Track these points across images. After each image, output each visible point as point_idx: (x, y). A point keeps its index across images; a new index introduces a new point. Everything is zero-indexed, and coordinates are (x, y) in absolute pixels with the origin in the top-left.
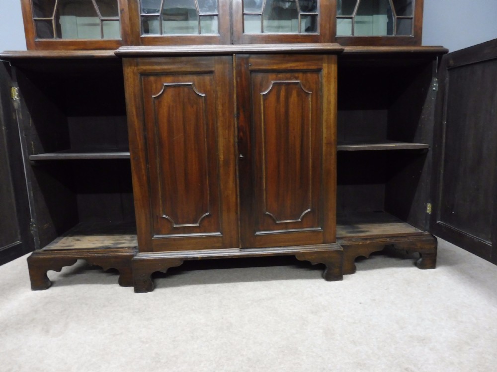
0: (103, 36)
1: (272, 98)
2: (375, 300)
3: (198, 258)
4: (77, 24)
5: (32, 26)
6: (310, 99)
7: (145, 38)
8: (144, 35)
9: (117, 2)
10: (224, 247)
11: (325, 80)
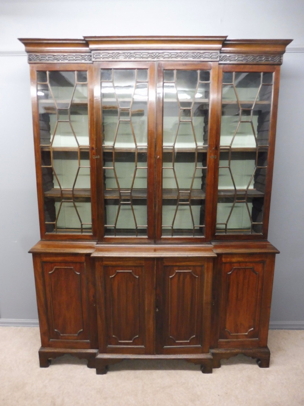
1: (176, 279)
2: (227, 393)
4: (64, 206)
5: (44, 227)
6: (197, 280)
8: (106, 237)
10: (146, 353)
11: (205, 270)
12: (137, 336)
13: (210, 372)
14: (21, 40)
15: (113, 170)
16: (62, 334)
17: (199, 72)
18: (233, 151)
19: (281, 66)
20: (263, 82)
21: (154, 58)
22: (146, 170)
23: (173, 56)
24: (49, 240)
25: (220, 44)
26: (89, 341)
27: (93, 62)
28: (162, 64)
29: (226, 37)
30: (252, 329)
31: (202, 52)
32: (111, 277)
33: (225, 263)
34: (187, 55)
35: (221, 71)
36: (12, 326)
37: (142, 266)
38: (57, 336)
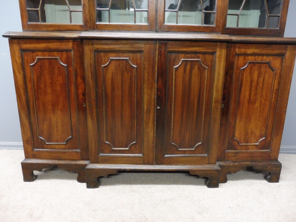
0: (71, 22)
1: (181, 71)
2: (239, 206)
3: (127, 169)
4: (55, 10)
5: (26, 14)
6: (206, 72)
7: (99, 24)
8: (98, 23)
9: (81, 1)
10: (144, 163)
12: (135, 142)
16: (48, 142)
24: (32, 31)
26: (79, 150)
30: (264, 138)
32: (103, 66)
37: (140, 52)
38: (42, 145)
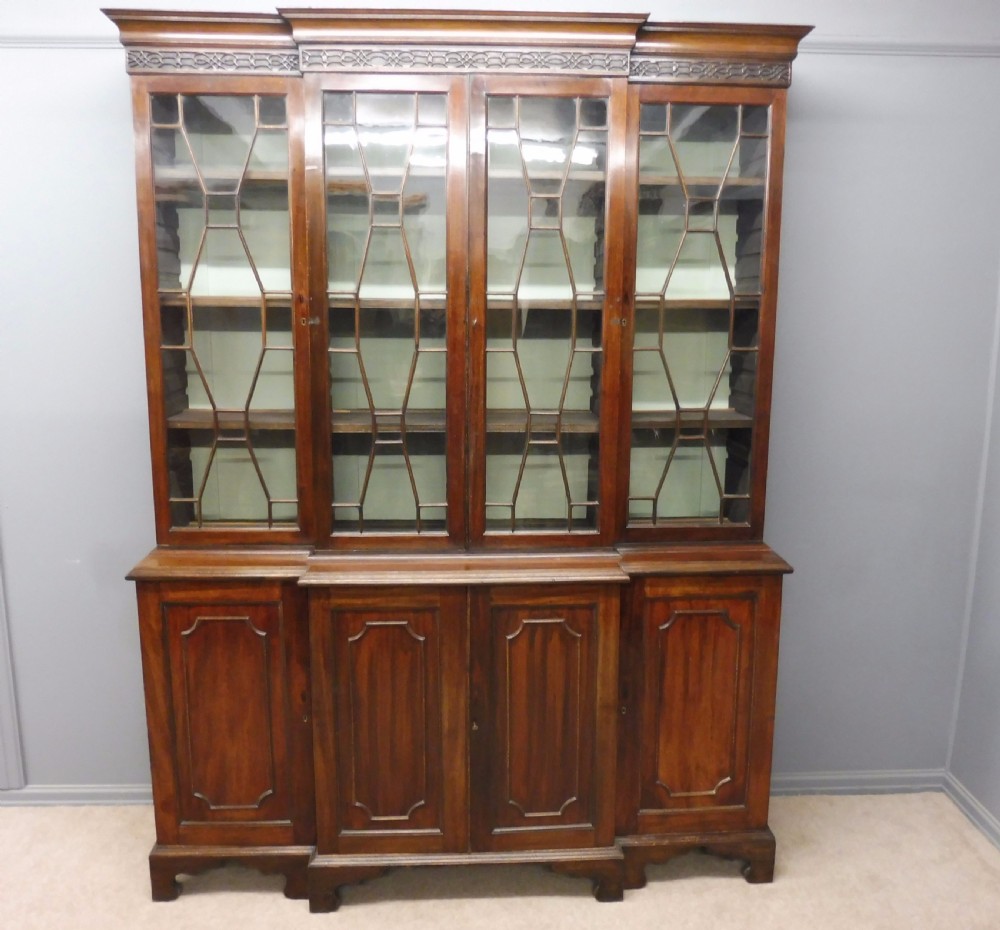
6: (579, 644)
10: (446, 850)
11: (601, 618)
12: (423, 802)
13: (618, 896)
14: (108, 12)
15: (355, 357)
16: (214, 804)
17: (578, 102)
18: (669, 306)
19: (790, 90)
20: (744, 128)
21: (463, 66)
22: (444, 356)
23: (510, 61)
24: (179, 548)
25: (630, 32)
26: (289, 822)
27: (303, 73)
28: (483, 82)
29: (646, 16)
30: (728, 779)
31: (585, 51)
32: (350, 639)
33: (653, 601)
34: (546, 60)
35: (636, 100)
36: (61, 805)
37: (432, 610)
38: (199, 811)
